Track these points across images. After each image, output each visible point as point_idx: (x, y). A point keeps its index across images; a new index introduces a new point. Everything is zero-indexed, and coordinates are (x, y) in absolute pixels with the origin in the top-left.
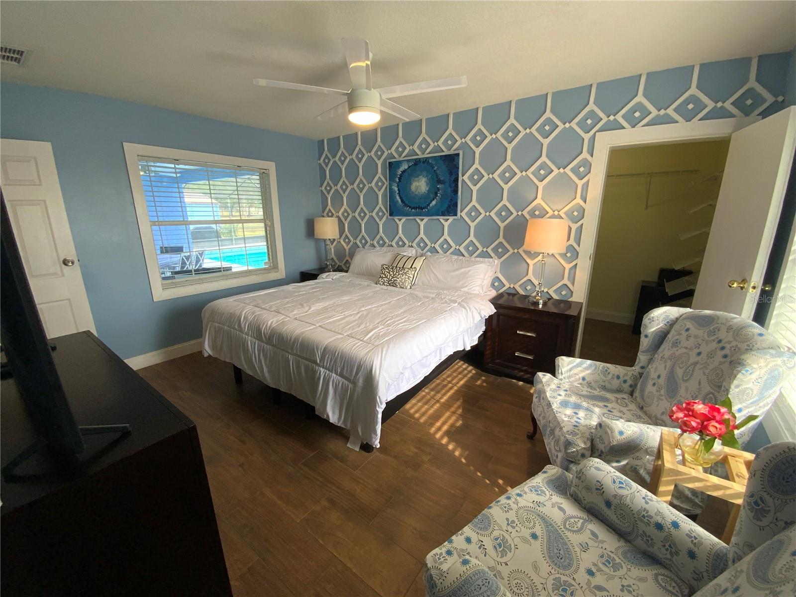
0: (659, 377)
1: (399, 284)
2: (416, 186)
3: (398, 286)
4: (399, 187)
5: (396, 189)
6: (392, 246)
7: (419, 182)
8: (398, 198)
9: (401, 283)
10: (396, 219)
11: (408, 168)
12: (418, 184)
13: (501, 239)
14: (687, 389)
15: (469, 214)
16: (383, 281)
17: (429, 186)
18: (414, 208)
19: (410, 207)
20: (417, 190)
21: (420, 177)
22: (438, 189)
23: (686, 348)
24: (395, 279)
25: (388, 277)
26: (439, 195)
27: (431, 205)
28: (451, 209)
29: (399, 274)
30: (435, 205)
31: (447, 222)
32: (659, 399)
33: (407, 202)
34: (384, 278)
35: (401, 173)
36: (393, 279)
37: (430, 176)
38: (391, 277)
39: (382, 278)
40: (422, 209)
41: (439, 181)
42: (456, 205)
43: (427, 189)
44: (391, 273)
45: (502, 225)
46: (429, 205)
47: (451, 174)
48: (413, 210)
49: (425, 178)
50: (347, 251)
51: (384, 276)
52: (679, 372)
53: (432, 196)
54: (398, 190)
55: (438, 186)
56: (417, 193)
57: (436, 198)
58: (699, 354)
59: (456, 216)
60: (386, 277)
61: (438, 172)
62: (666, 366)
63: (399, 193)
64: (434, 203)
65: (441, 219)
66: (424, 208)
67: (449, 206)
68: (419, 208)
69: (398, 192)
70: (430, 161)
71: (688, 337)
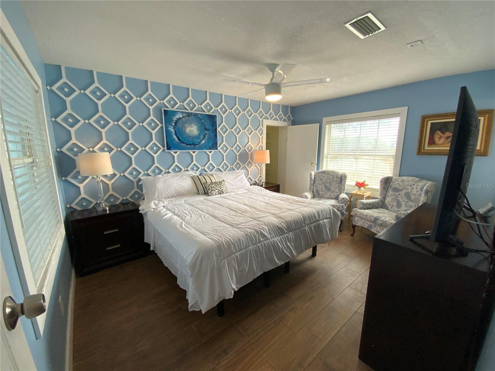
0: (322, 189)
1: (225, 191)
2: (190, 130)
3: (225, 192)
4: (175, 129)
5: (173, 130)
6: (169, 172)
7: (191, 128)
8: (175, 137)
9: (226, 191)
10: (172, 152)
11: (183, 117)
12: (191, 129)
13: (238, 161)
14: (333, 187)
15: (222, 149)
16: (215, 192)
17: (199, 131)
18: (189, 144)
19: (186, 144)
20: (191, 132)
21: (192, 125)
22: (206, 134)
23: (325, 179)
24: (222, 189)
25: (218, 189)
26: (206, 137)
27: (201, 143)
28: (214, 146)
29: (222, 186)
30: (204, 143)
31: (211, 153)
32: (326, 193)
33: (183, 140)
34: (215, 190)
35: (176, 119)
36: (221, 190)
37: (200, 125)
38: (219, 189)
39: (214, 190)
40: (195, 145)
41: (206, 129)
42: (216, 144)
43: (198, 133)
44: (218, 186)
45: (238, 154)
46: (200, 143)
47: (213, 126)
48: (188, 146)
49: (196, 126)
50: (110, 186)
51: (215, 189)
52: (328, 185)
53: (202, 137)
54: (175, 131)
55: (205, 132)
56: (191, 135)
57: (205, 139)
58: (330, 179)
59: (217, 149)
60: (217, 189)
61: (205, 123)
62: (322, 186)
63: (176, 134)
64: (203, 142)
65: (207, 151)
66: (197, 145)
67: (213, 144)
68: (193, 144)
69: (174, 132)
70: (199, 116)
71: (323, 177)
